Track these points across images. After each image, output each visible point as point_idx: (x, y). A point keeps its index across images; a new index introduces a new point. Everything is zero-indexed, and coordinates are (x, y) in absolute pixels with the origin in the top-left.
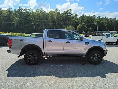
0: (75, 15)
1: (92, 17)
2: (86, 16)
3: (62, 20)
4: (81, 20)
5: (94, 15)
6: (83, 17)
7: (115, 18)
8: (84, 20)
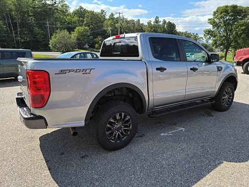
0: (62, 6)
1: (99, 13)
2: (88, 12)
3: (31, 16)
4: (77, 18)
5: (102, 10)
6: (81, 13)
7: (139, 20)
8: (85, 20)
